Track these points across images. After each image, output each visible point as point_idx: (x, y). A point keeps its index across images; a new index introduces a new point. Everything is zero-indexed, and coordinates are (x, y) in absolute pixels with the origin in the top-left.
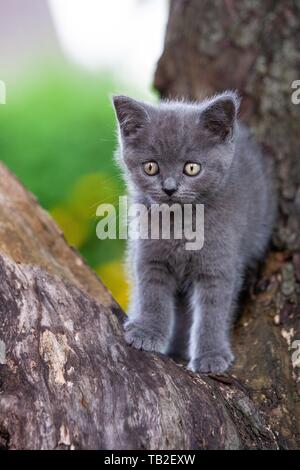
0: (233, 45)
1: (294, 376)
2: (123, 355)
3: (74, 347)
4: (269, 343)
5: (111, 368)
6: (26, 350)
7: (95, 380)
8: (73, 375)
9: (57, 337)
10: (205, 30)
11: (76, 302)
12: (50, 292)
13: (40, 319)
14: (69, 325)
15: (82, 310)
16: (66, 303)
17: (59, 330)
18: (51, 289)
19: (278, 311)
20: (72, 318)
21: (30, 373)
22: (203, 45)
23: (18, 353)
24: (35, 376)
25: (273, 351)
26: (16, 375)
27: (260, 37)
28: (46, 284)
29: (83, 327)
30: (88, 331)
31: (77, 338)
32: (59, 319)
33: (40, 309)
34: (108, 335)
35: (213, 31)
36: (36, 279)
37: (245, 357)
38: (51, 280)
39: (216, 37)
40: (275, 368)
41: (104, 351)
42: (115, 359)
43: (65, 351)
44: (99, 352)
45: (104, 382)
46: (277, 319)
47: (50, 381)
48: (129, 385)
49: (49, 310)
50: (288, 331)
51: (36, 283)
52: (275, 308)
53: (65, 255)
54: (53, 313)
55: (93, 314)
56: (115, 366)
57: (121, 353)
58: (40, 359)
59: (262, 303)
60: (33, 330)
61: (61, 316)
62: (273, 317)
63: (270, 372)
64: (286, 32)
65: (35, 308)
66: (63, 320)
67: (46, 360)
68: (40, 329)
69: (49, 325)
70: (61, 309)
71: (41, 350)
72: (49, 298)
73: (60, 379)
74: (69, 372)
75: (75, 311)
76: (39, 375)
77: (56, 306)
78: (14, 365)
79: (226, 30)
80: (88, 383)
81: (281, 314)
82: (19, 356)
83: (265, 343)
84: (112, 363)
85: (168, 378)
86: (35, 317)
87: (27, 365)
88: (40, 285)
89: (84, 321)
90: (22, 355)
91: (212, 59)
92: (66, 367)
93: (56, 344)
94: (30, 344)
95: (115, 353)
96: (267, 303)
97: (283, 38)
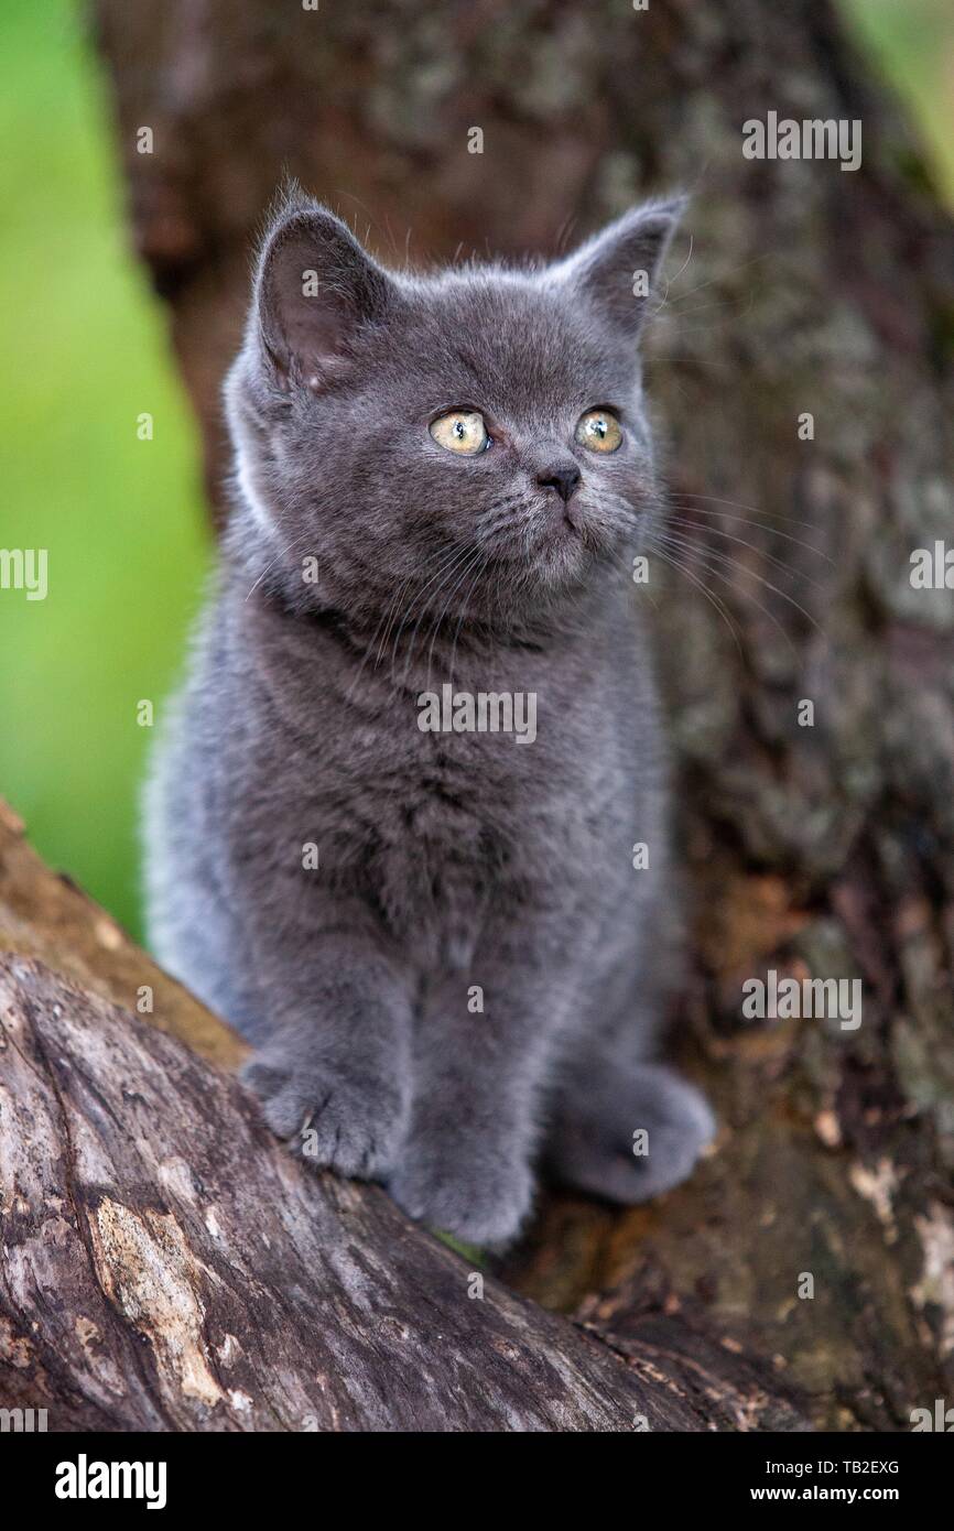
0: (502, 111)
1: (927, 1338)
2: (386, 1285)
3: (211, 1257)
4: (817, 1216)
5: (360, 1333)
6: (49, 1278)
7: (321, 1379)
8: (240, 1364)
9: (147, 1224)
10: (388, 50)
11: (183, 1091)
12: (89, 1056)
13: (69, 1158)
14: (175, 1177)
15: (208, 1120)
16: (149, 1096)
17: (149, 1199)
18: (88, 1045)
19: (829, 1099)
20: (183, 1152)
21: (84, 1365)
22: (383, 108)
23: (20, 1289)
24: (108, 1373)
25: (836, 1245)
26: (29, 1374)
27: (604, 82)
28: (69, 1027)
29: (227, 1185)
30: (246, 1196)
31: (213, 1226)
32: (138, 1156)
33: (63, 1123)
34: (314, 1212)
35: (420, 58)
36: (29, 1009)
37: (743, 1271)
38: (82, 1011)
39: (434, 80)
40: (858, 1309)
41: (314, 1270)
42: (362, 1302)
43: (187, 1274)
44: (299, 1274)
45: (354, 1386)
46: (829, 1127)
47: (166, 1390)
48: (443, 1398)
49: (95, 1122)
50: (875, 1172)
51: (32, 1023)
52: (813, 1090)
53: (52, 912)
54: (113, 1136)
55: (245, 1133)
56: (367, 1324)
57: (374, 1275)
58: (110, 1310)
59: (758, 1069)
60: (56, 1203)
61: (142, 1145)
62: (810, 1121)
63: (847, 1325)
64: (693, 63)
65: (43, 1119)
66: (151, 1159)
67: (130, 1311)
68: (83, 1199)
69: (105, 1180)
70: (138, 1120)
71: (106, 1277)
72: (88, 1080)
73: (199, 1382)
74: (225, 1353)
75: (186, 1122)
76: (121, 1371)
77: (120, 1108)
78: (15, 1336)
79: (474, 55)
80: (300, 1395)
81: (840, 1108)
82: (25, 1302)
83: (802, 1218)
84: (355, 1313)
85: (561, 1362)
86: (51, 1152)
87: (65, 1333)
88: (47, 1030)
89: (223, 1161)
90: (36, 1295)
91: (424, 160)
92: (209, 1335)
93: (152, 1254)
94: (61, 1255)
95: (351, 1276)
96: (774, 1069)
97: (680, 88)
